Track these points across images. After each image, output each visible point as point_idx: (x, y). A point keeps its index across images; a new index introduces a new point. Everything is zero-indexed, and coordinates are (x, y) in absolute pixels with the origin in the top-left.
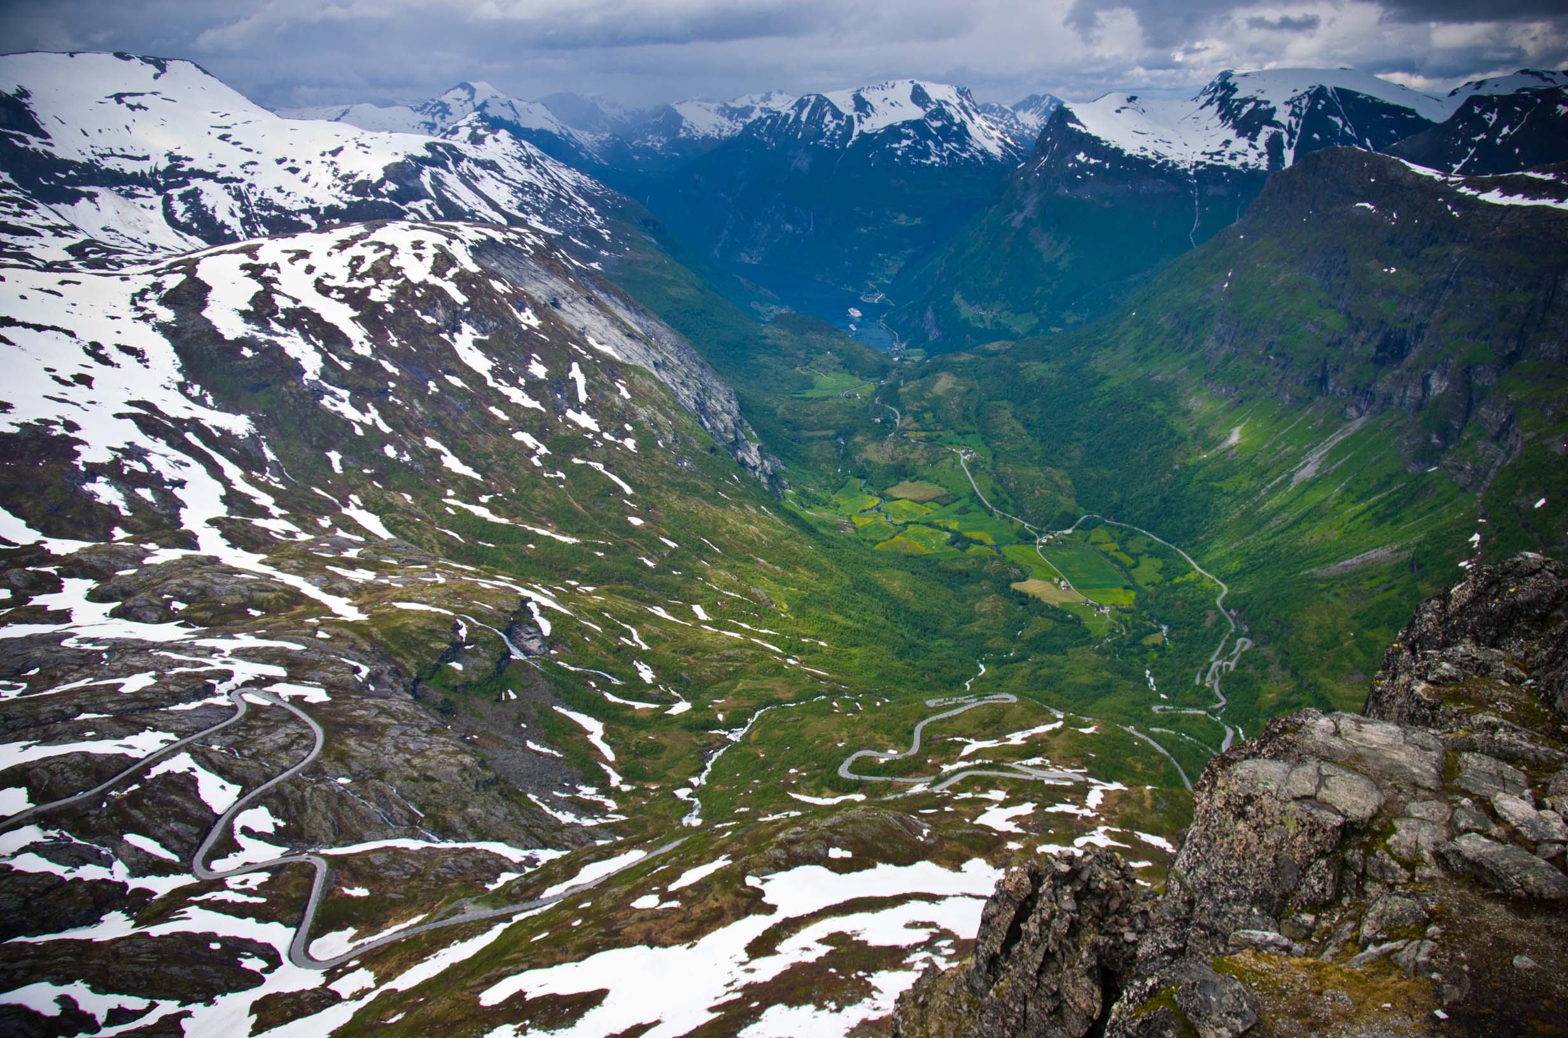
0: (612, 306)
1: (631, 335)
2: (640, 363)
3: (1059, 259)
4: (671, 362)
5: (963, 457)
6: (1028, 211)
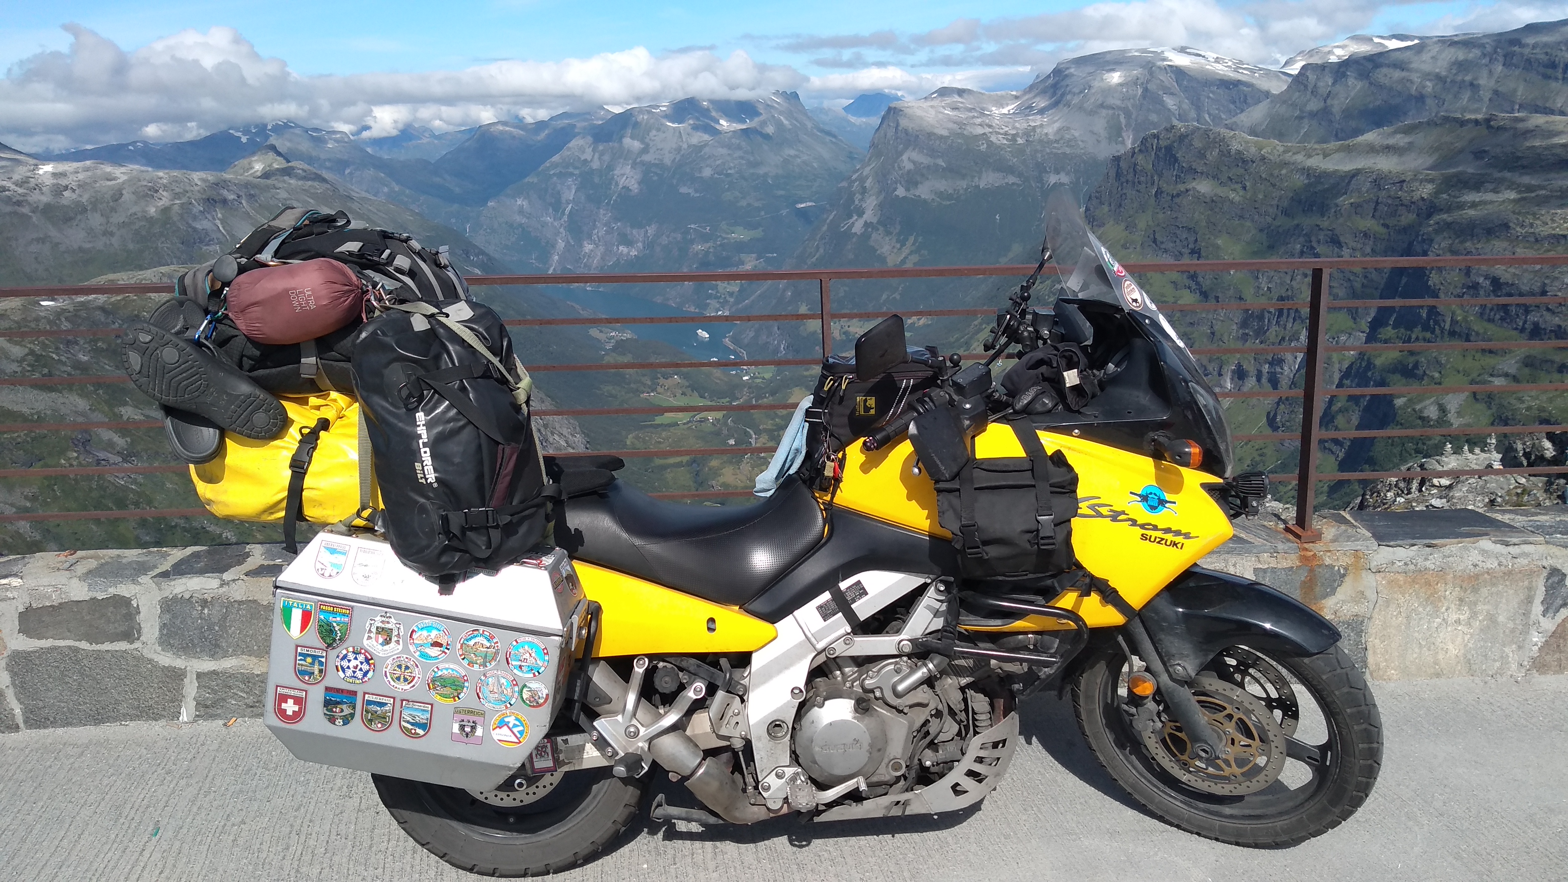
6: (868, 215)
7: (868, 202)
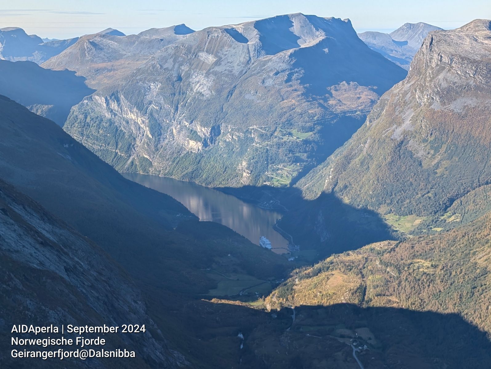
0: (27, 217)
1: (45, 243)
2: (52, 268)
3: (437, 166)
4: (81, 267)
5: (355, 349)
6: (407, 124)
7: (407, 113)
